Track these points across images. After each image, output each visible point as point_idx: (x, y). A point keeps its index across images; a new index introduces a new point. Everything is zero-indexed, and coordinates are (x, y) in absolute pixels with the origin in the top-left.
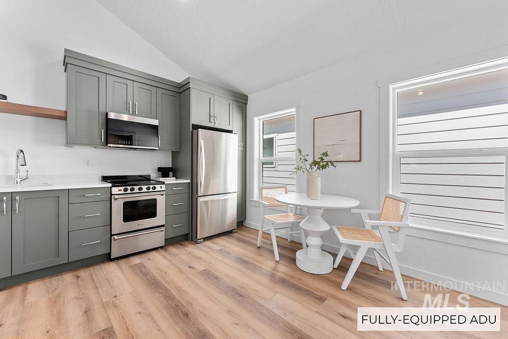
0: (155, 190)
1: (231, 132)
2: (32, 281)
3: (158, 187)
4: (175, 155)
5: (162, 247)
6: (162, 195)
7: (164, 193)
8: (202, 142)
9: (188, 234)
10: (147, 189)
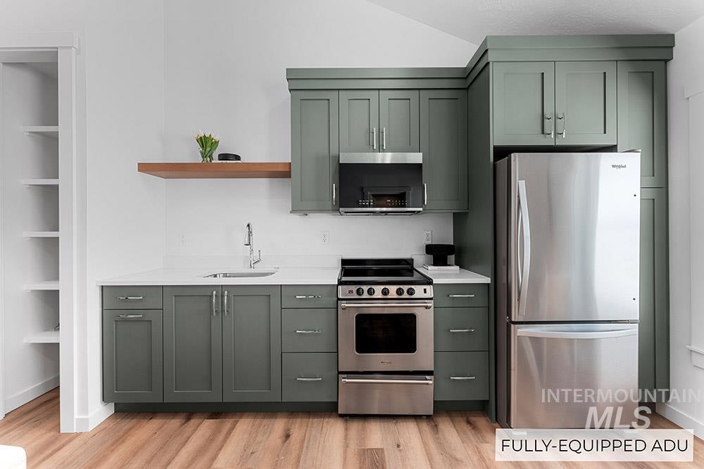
0: (413, 297)
1: (612, 149)
2: (247, 414)
3: (419, 291)
4: (459, 220)
5: (428, 417)
6: (427, 307)
7: (431, 304)
8: (520, 187)
9: (488, 401)
10: (397, 293)
